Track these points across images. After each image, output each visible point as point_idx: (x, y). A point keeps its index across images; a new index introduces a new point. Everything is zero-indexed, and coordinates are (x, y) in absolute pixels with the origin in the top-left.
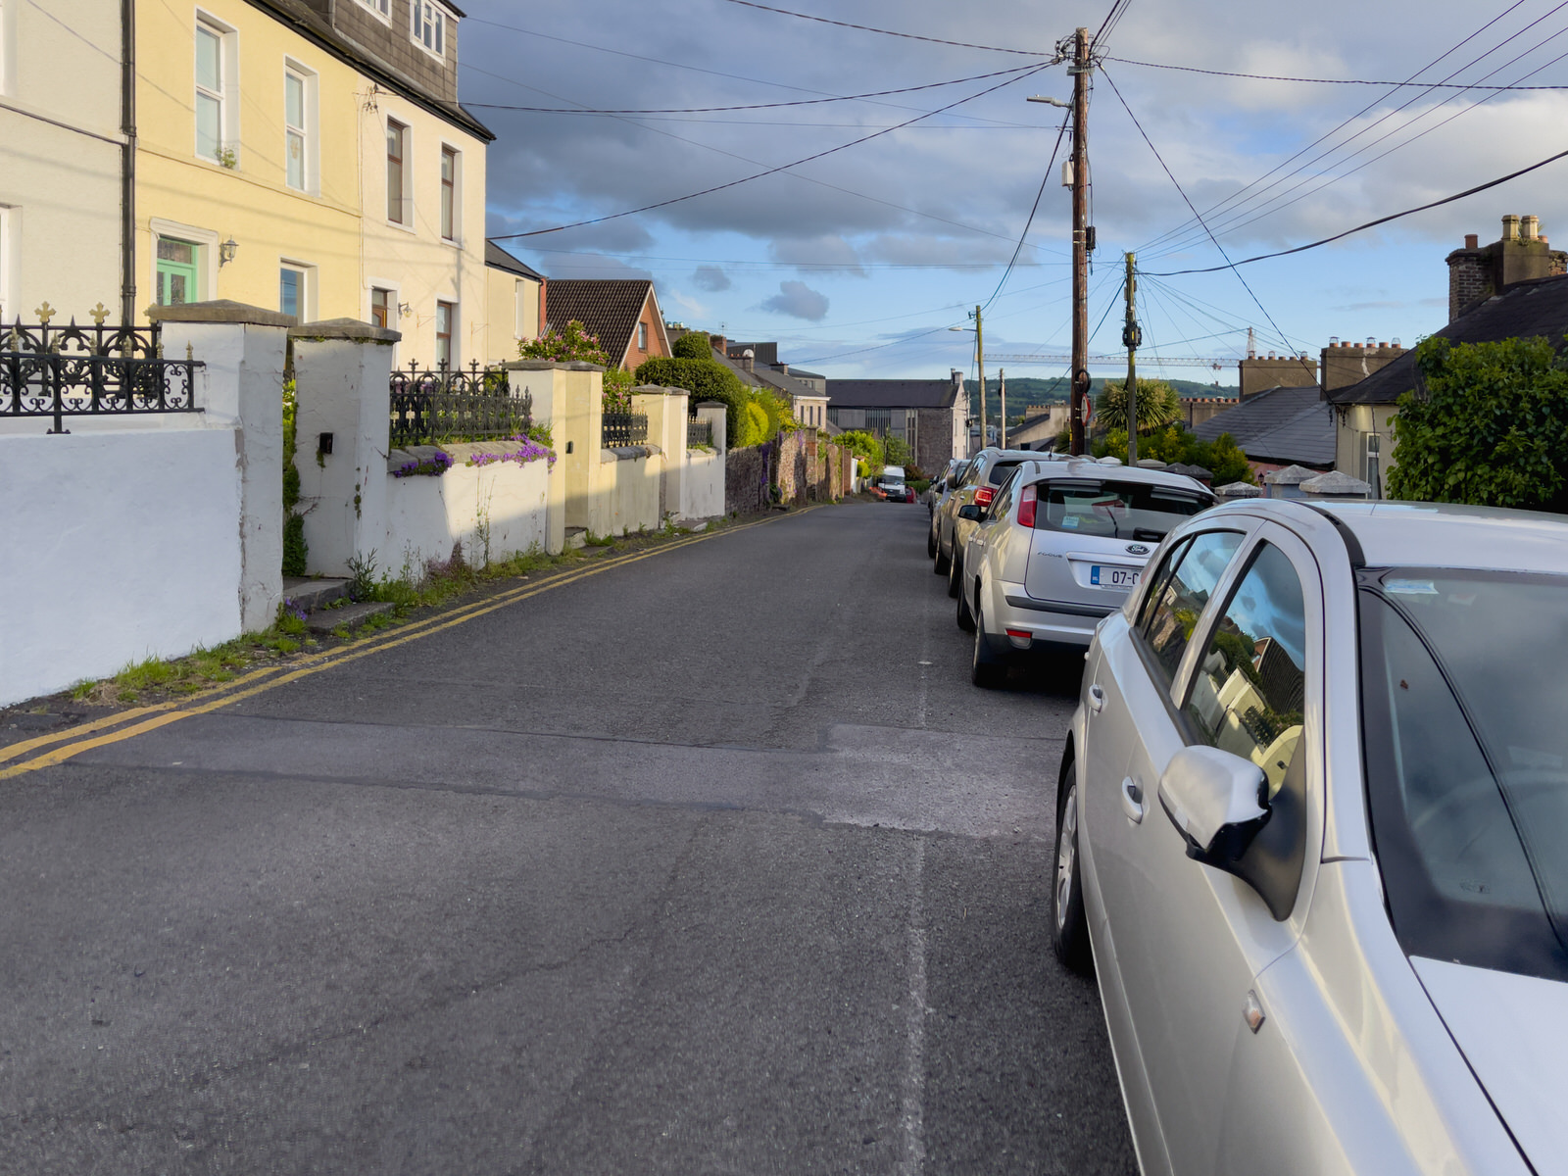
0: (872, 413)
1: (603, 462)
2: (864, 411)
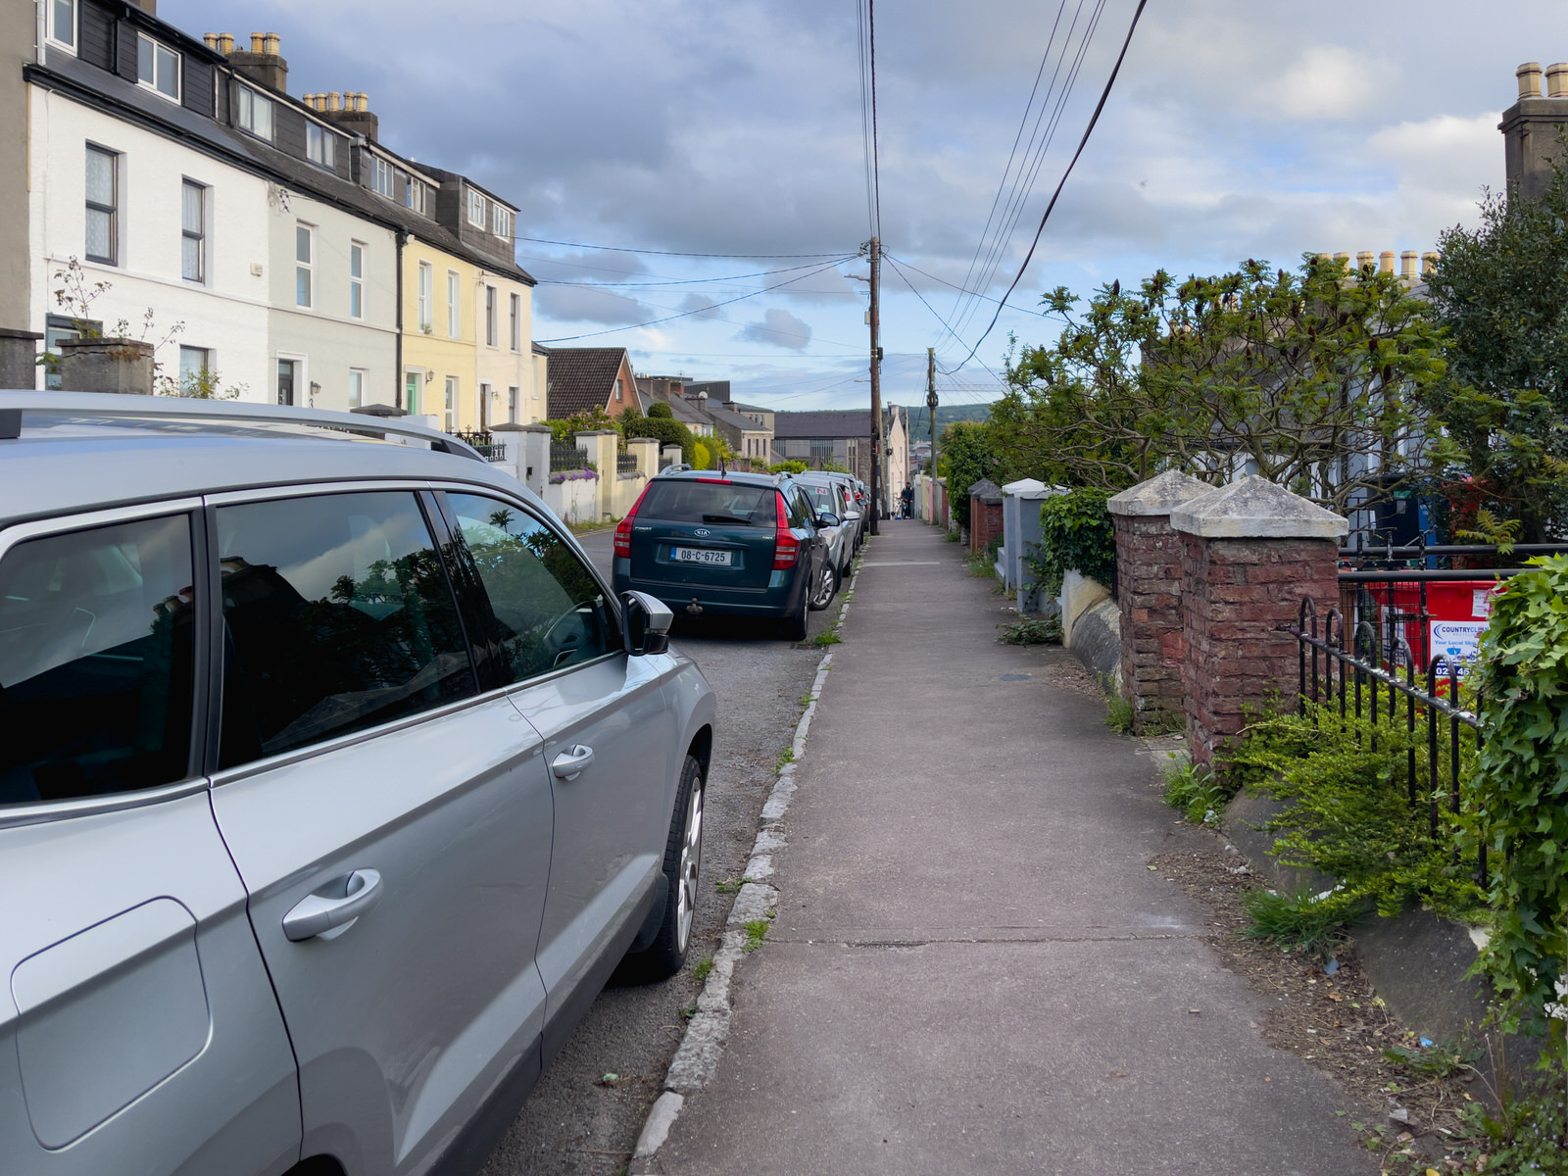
0: (817, 443)
1: (618, 480)
2: (808, 442)
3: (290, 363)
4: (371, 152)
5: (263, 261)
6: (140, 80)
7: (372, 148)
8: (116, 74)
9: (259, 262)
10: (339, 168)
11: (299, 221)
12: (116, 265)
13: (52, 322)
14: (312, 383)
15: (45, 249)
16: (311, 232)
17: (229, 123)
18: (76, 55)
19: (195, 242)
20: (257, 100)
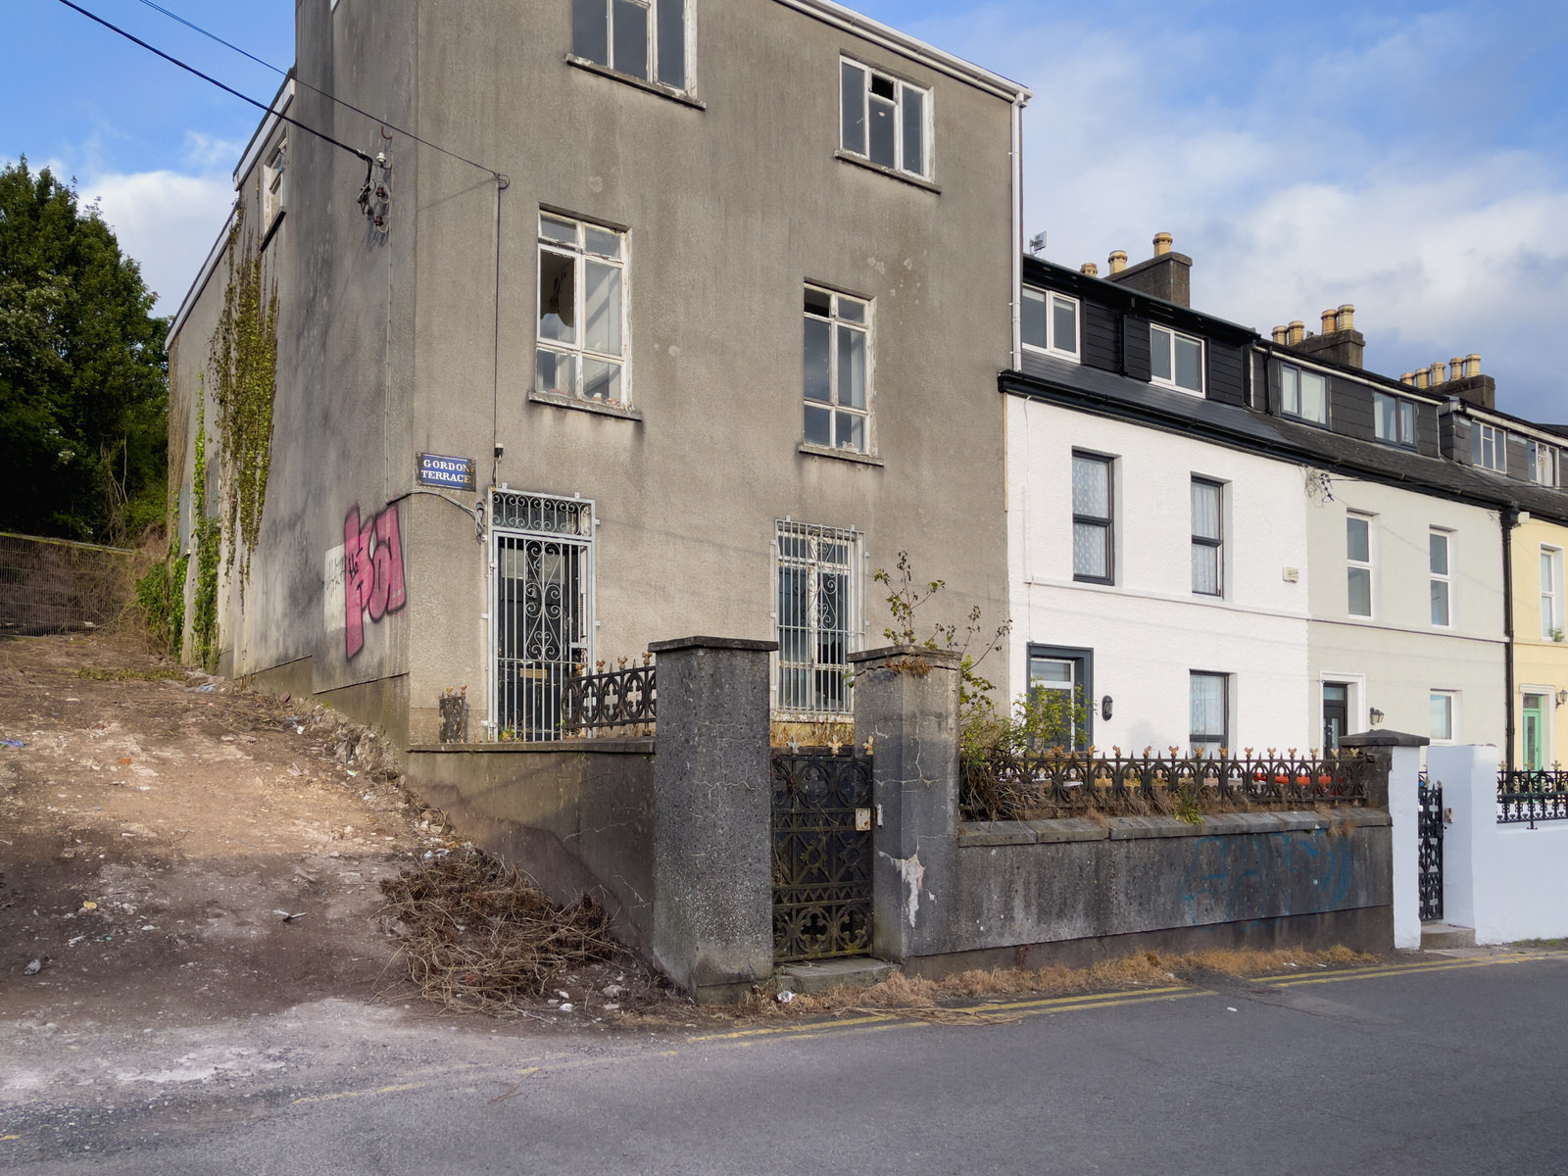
3: (1343, 687)
4: (1469, 417)
5: (1301, 565)
6: (1153, 377)
7: (1470, 411)
8: (1123, 373)
9: (1294, 566)
10: (1423, 443)
11: (1350, 511)
12: (1112, 583)
13: (1035, 651)
14: (1372, 711)
15: (1025, 573)
16: (1370, 523)
17: (1268, 411)
18: (1079, 362)
20: (1306, 378)
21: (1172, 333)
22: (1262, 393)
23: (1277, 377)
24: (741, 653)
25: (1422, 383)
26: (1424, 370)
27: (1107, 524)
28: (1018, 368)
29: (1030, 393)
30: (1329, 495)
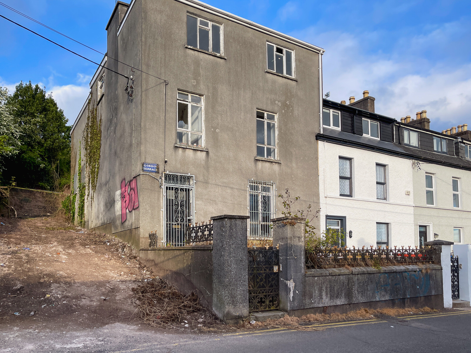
3: (425, 227)
4: (464, 143)
5: (411, 190)
6: (363, 134)
7: (464, 141)
8: (354, 133)
9: (409, 190)
10: (449, 152)
11: (426, 173)
12: (352, 197)
13: (328, 218)
14: (435, 234)
15: (325, 194)
16: (433, 176)
17: (399, 143)
18: (340, 130)
19: (383, 186)
20: (411, 133)
21: (369, 120)
22: (398, 138)
23: (402, 133)
24: (239, 219)
25: (449, 133)
26: (449, 129)
27: (350, 179)
28: (322, 132)
29: (326, 140)
30: (420, 168)
